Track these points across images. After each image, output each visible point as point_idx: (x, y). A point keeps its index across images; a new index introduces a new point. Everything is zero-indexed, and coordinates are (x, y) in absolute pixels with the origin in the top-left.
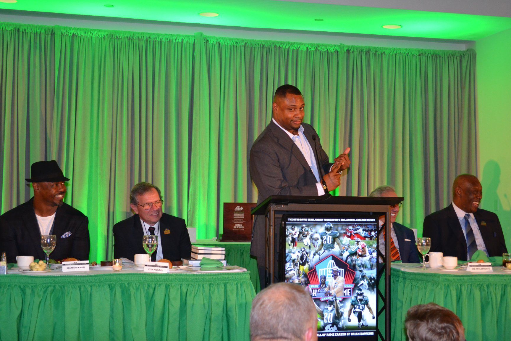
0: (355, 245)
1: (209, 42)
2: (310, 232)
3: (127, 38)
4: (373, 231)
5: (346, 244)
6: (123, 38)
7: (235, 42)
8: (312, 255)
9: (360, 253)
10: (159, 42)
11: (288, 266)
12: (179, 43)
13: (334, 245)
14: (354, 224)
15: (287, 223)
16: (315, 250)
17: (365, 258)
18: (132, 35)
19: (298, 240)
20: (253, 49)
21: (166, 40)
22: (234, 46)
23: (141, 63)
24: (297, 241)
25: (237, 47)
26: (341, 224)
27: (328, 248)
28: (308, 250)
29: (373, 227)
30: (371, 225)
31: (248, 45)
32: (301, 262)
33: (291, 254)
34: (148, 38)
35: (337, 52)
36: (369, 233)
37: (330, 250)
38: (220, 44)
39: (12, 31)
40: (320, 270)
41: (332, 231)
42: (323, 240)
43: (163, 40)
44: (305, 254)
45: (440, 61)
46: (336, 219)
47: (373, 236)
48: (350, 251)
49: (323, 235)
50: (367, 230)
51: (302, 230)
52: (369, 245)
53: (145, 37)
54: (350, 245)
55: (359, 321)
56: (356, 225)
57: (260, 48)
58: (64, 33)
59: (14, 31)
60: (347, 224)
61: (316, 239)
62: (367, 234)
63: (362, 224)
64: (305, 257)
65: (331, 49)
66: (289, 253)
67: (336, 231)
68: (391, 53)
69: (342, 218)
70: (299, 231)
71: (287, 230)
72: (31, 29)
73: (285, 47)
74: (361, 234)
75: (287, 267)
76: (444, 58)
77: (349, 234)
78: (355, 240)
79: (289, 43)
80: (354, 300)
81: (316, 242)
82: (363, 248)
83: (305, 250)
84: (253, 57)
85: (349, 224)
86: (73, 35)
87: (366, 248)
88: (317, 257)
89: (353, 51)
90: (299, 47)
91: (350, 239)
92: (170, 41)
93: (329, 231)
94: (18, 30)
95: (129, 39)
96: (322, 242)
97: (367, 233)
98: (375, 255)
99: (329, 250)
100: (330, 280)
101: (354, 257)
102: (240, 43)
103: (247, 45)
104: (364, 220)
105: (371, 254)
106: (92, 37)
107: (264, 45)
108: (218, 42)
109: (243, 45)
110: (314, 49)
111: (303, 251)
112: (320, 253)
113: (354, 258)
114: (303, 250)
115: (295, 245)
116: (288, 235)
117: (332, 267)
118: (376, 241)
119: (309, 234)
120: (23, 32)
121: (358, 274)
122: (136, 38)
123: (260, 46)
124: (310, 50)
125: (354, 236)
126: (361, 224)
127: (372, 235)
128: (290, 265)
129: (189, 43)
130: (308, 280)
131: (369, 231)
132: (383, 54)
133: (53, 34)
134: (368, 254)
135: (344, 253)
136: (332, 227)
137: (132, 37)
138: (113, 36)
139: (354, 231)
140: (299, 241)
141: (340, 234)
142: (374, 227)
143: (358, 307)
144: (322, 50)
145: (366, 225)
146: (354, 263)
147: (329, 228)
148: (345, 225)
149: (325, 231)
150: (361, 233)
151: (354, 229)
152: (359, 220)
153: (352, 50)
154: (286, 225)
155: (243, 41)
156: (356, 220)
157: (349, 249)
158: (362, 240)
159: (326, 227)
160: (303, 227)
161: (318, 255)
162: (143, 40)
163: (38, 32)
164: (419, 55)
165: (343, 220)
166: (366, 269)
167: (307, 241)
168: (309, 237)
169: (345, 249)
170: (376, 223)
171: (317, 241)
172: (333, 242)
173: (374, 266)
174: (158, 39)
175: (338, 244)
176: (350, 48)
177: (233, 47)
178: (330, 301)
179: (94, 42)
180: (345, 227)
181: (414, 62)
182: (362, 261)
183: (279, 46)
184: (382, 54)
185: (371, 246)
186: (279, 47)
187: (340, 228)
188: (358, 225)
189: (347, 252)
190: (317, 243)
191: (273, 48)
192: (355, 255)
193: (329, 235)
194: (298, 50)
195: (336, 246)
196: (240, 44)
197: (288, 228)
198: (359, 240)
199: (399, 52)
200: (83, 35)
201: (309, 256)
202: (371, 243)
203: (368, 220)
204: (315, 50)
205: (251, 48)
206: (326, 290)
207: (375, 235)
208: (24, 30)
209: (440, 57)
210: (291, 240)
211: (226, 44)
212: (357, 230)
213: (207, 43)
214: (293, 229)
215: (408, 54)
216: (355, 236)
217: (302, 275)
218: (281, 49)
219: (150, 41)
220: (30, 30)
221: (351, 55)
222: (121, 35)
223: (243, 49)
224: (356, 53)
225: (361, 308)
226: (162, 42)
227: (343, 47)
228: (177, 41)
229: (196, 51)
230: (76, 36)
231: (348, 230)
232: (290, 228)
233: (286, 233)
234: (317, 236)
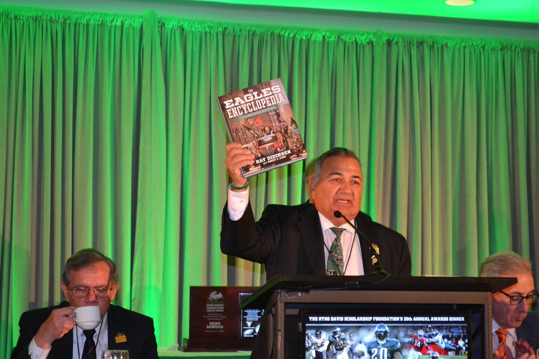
1: (166, 26)
2: (348, 341)
3: (31, 18)
4: (461, 339)
6: (25, 18)
7: (208, 26)
10: (84, 25)
12: (116, 27)
14: (427, 327)
15: (307, 325)
18: (40, 14)
19: (327, 357)
20: (237, 37)
21: (96, 23)
22: (206, 33)
23: (55, 60)
25: (212, 35)
26: (404, 326)
29: (461, 331)
30: (457, 328)
31: (230, 31)
34: (67, 18)
35: (371, 44)
36: (454, 342)
38: (183, 30)
41: (388, 339)
42: (373, 356)
43: (92, 22)
46: (395, 318)
47: (460, 348)
49: (371, 347)
50: (450, 336)
51: (335, 338)
53: (61, 17)
56: (430, 328)
57: (249, 36)
60: (414, 326)
61: (360, 354)
62: (450, 345)
63: (442, 326)
65: (362, 39)
67: (396, 340)
68: (458, 45)
69: (406, 316)
70: (329, 340)
71: (308, 337)
73: (289, 34)
74: (439, 344)
77: (419, 344)
78: (429, 354)
79: (294, 29)
84: (236, 53)
85: (417, 326)
89: (397, 42)
90: (311, 35)
91: (419, 353)
92: (102, 24)
93: (383, 339)
95: (36, 19)
97: (450, 342)
102: (216, 27)
103: (227, 32)
104: (446, 319)
107: (254, 32)
108: (181, 27)
109: (220, 32)
110: (335, 38)
116: (310, 348)
118: (467, 357)
119: (347, 344)
122: (46, 18)
123: (249, 32)
124: (327, 40)
125: (427, 347)
126: (439, 326)
127: (460, 346)
129: (134, 28)
131: (454, 339)
132: (445, 47)
136: (389, 331)
137: (41, 17)
138: (10, 15)
139: (427, 340)
141: (403, 345)
142: (463, 331)
144: (348, 40)
145: (448, 328)
147: (383, 334)
148: (412, 329)
149: (375, 339)
150: (440, 342)
151: (427, 336)
152: (436, 319)
153: (395, 40)
154: (305, 328)
155: (221, 25)
156: (430, 318)
158: (442, 356)
159: (376, 332)
160: (335, 333)
162: (57, 22)
164: (502, 49)
165: (407, 319)
167: (343, 357)
168: (346, 350)
170: (466, 325)
174: (82, 21)
176: (393, 36)
177: (204, 34)
180: (410, 332)
181: (493, 59)
183: (279, 34)
184: (442, 47)
186: (279, 36)
187: (402, 334)
188: (433, 328)
191: (269, 37)
193: (383, 345)
194: (308, 40)
196: (216, 30)
197: (310, 334)
198: (437, 354)
199: (470, 44)
203: (451, 319)
204: (336, 40)
205: (234, 36)
207: (464, 345)
209: (534, 52)
210: (314, 356)
211: (193, 29)
212: (433, 337)
213: (163, 28)
214: (318, 336)
215: (483, 47)
216: (429, 347)
218: (282, 38)
219: (69, 24)
221: (394, 49)
222: (23, 13)
223: (220, 37)
224: (401, 45)
226: (90, 26)
227: (381, 36)
228: (114, 24)
229: (144, 40)
231: (416, 336)
232: (312, 334)
233: (305, 343)
234: (361, 348)
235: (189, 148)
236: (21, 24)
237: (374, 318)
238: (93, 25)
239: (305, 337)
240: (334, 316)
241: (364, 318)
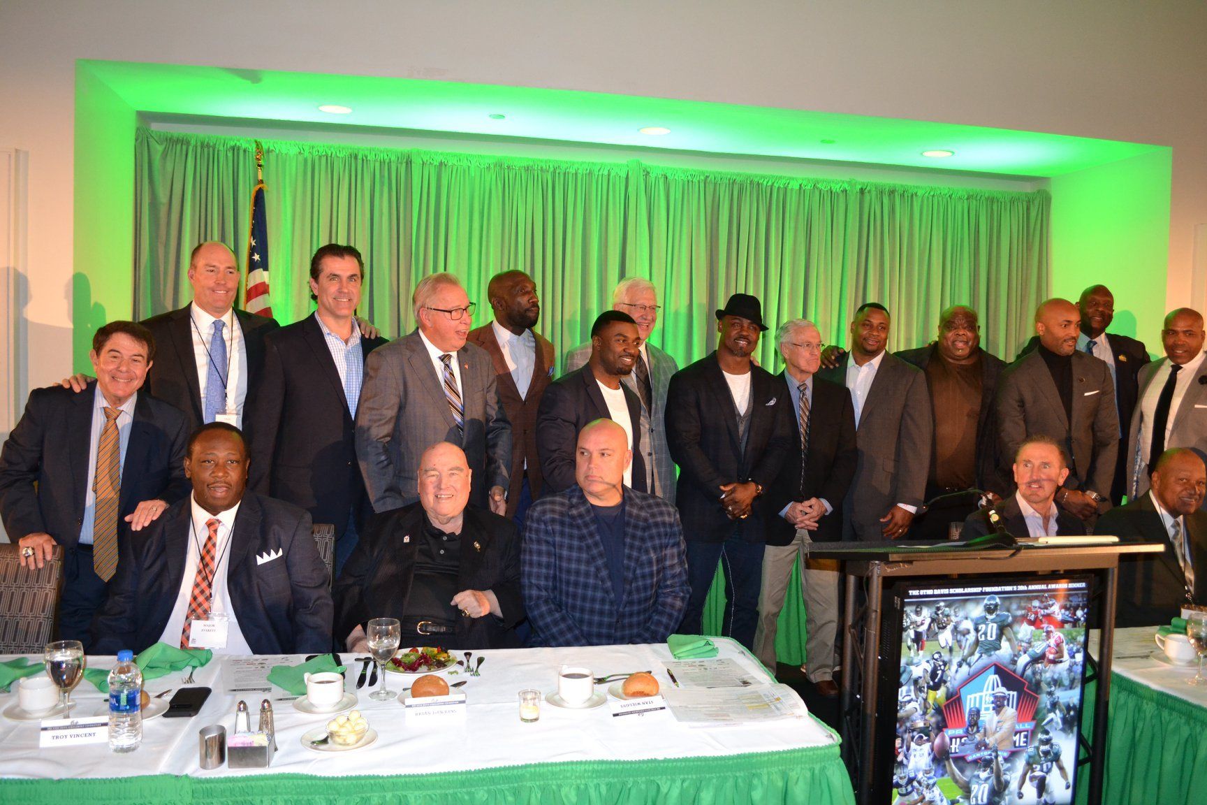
0: (1044, 640)
1: (651, 175)
2: (953, 618)
3: (523, 168)
4: (1080, 608)
5: (1025, 639)
6: (517, 168)
7: (691, 175)
8: (954, 667)
9: (1051, 657)
10: (573, 174)
11: (904, 694)
12: (603, 176)
13: (1000, 642)
14: (1043, 596)
15: (905, 600)
16: (961, 655)
17: (1060, 666)
18: (531, 164)
19: (928, 637)
20: (718, 185)
21: (585, 172)
22: (688, 181)
24: (925, 638)
25: (694, 183)
26: (1017, 597)
27: (987, 649)
28: (946, 657)
29: (1080, 599)
30: (1076, 596)
31: (711, 179)
32: (931, 683)
33: (912, 668)
34: (557, 168)
35: (845, 192)
36: (1072, 612)
37: (992, 653)
38: (667, 178)
39: (345, 158)
40: (969, 697)
41: (998, 612)
42: (980, 634)
43: (580, 171)
44: (940, 666)
45: (998, 206)
46: (1008, 587)
47: (1078, 620)
48: (1032, 652)
49: (979, 622)
50: (1068, 606)
51: (938, 615)
52: (1070, 637)
53: (551, 167)
54: (1032, 640)
55: (1040, 795)
56: (1046, 597)
57: (729, 184)
58: (427, 161)
59: (348, 158)
60: (1029, 596)
61: (966, 631)
62: (1068, 616)
63: (1060, 594)
64: (939, 672)
65: (836, 188)
66: (908, 664)
67: (1007, 613)
68: (927, 195)
70: (931, 618)
71: (907, 615)
72: (375, 156)
73: (768, 182)
74: (1056, 615)
75: (901, 695)
76: (1003, 203)
77: (1032, 617)
79: (773, 177)
80: (1032, 754)
81: (965, 639)
82: (1058, 645)
83: (941, 656)
84: (717, 199)
85: (1032, 596)
86: (441, 163)
87: (1064, 644)
88: (965, 668)
89: (870, 190)
90: (788, 184)
91: (1032, 628)
92: (590, 173)
93: (993, 613)
94: (356, 157)
95: (527, 169)
96: (977, 638)
97: (1067, 613)
98: (1079, 657)
99: (989, 654)
100: (988, 717)
101: (1040, 665)
102: (698, 176)
103: (709, 180)
105: (1073, 657)
106: (469, 167)
107: (735, 180)
108: (665, 175)
109: (702, 180)
110: (811, 187)
111: (936, 660)
112: (972, 660)
113: (1039, 668)
114: (936, 656)
115: (920, 648)
116: (908, 627)
117: (993, 690)
118: (1085, 629)
119: (952, 621)
120: (363, 160)
121: (1045, 700)
122: (537, 168)
123: (729, 180)
124: (804, 188)
125: (1041, 621)
126: (1057, 595)
127: (1078, 617)
128: (909, 691)
129: (620, 177)
130: (944, 720)
131: (1072, 609)
132: (914, 196)
134: (1066, 656)
135: (1018, 658)
136: (999, 603)
137: (532, 167)
138: (503, 165)
139: (1042, 612)
140: (931, 638)
141: (1015, 618)
142: (1083, 599)
143: (1039, 767)
144: (823, 188)
145: (1067, 596)
146: (1038, 677)
147: (992, 607)
148: (1026, 599)
149: (983, 614)
150: (1056, 613)
151: (1042, 607)
152: (1054, 586)
153: (868, 188)
154: (903, 605)
155: (703, 173)
156: (1047, 586)
157: (1030, 649)
158: (1058, 629)
159: (986, 605)
160: (938, 609)
161: (967, 667)
162: (548, 172)
163: (386, 159)
164: (967, 199)
165: (1021, 587)
166: (1062, 688)
167: (946, 637)
168: (950, 627)
169: (1022, 649)
170: (1086, 591)
171: (967, 636)
172: (999, 637)
173: (1076, 681)
174: (571, 170)
175: (1009, 640)
176: (866, 185)
177: (686, 183)
178: (985, 760)
180: (1024, 603)
181: (959, 208)
182: (1054, 673)
183: (758, 182)
184: (912, 195)
185: (1072, 640)
186: (758, 184)
187: (1014, 606)
188: (1050, 597)
189: (1026, 655)
190: (967, 639)
191: (748, 185)
192: (1040, 661)
193: (993, 621)
194: (786, 189)
195: (1005, 644)
196: (698, 179)
197: (908, 611)
198: (1052, 628)
199: (939, 192)
200: (456, 164)
201: (949, 669)
202: (1074, 634)
203: (1071, 585)
205: (715, 184)
206: (978, 737)
207: (1083, 616)
208: (365, 157)
209: (998, 201)
210: (913, 636)
211: (676, 177)
212: (1049, 608)
213: (648, 177)
214: (918, 613)
215: (950, 196)
216: (1043, 620)
217: (931, 711)
218: (760, 186)
219: (559, 173)
221: (867, 197)
222: (515, 163)
223: (702, 185)
224: (874, 193)
225: (1045, 769)
226: (578, 175)
227: (855, 184)
228: (600, 173)
229: (630, 189)
230: (446, 166)
231: (1030, 608)
232: (911, 611)
233: (902, 622)
234: (967, 625)
235: (671, 293)
236: (514, 172)
237: (984, 588)
238: (581, 174)
239: (903, 614)
240: (937, 589)
241: (972, 589)
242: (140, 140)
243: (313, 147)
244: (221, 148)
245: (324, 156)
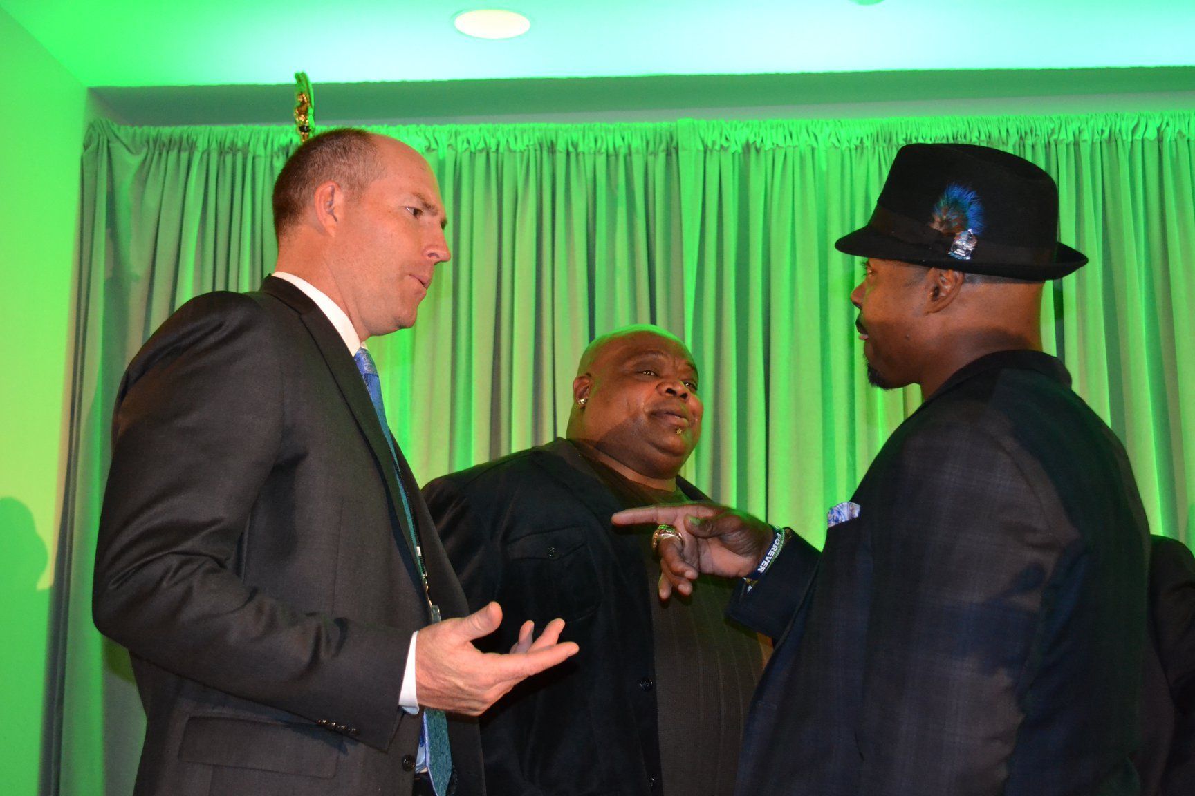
10: (1068, 145)
12: (1146, 142)
21: (1097, 137)
34: (1026, 133)
39: (529, 150)
43: (1086, 136)
53: (1013, 131)
58: (714, 143)
59: (536, 150)
72: (596, 141)
86: (747, 147)
92: (1112, 140)
94: (552, 149)
106: (813, 149)
120: (568, 154)
129: (1189, 141)
133: (673, 151)
137: (965, 137)
163: (620, 147)
174: (1063, 136)
179: (824, 168)
200: (781, 144)
208: (572, 144)
220: (592, 144)
226: (1082, 145)
228: (1138, 136)
230: (758, 151)
238: (1089, 142)
242: (93, 146)
243: (457, 134)
244: (261, 151)
245: (481, 151)
